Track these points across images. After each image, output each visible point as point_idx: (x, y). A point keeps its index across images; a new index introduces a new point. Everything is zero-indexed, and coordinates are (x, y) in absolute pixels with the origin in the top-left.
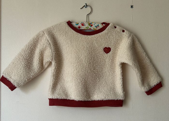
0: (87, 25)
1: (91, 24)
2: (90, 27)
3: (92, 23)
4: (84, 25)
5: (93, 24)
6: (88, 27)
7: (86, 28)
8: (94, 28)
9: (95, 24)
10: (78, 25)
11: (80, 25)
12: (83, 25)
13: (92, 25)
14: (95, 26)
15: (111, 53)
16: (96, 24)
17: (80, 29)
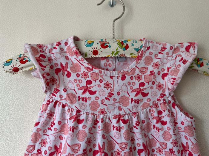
0: (114, 46)
1: (125, 44)
2: (121, 51)
3: (126, 41)
4: (107, 46)
5: (129, 44)
6: (117, 52)
7: (113, 53)
8: (131, 54)
9: (134, 44)
10: (93, 47)
11: (97, 46)
12: (104, 46)
13: (127, 47)
14: (136, 49)
16: (136, 42)
17: (97, 56)
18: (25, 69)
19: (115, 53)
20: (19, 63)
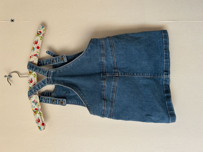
11: (31, 85)
18: (43, 120)
19: (35, 76)
20: (40, 123)
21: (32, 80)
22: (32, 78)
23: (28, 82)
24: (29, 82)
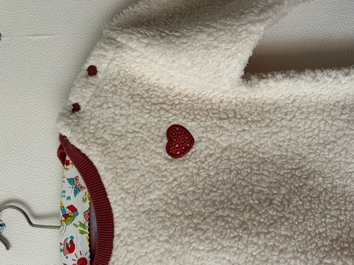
1: (68, 211)
3: (62, 208)
5: (68, 203)
6: (82, 225)
7: (82, 232)
8: (84, 200)
9: (67, 195)
11: (71, 260)
12: (70, 247)
13: (72, 208)
15: (190, 126)
16: (64, 192)
19: (82, 229)
21: (71, 242)
22: (72, 237)
23: (58, 248)
24: (62, 250)
